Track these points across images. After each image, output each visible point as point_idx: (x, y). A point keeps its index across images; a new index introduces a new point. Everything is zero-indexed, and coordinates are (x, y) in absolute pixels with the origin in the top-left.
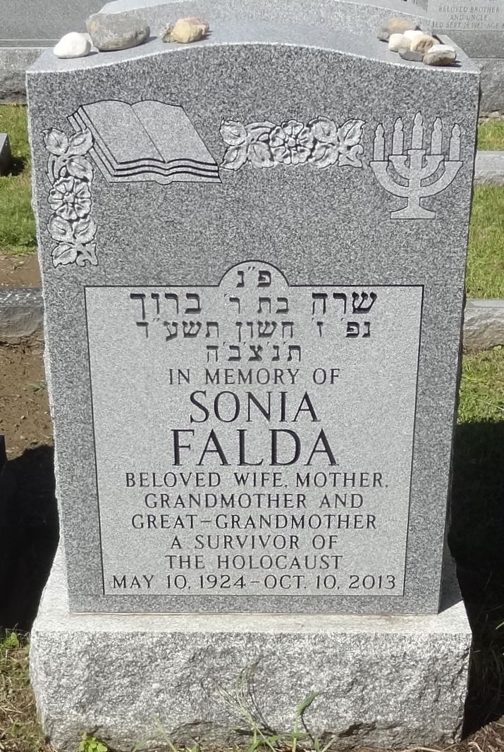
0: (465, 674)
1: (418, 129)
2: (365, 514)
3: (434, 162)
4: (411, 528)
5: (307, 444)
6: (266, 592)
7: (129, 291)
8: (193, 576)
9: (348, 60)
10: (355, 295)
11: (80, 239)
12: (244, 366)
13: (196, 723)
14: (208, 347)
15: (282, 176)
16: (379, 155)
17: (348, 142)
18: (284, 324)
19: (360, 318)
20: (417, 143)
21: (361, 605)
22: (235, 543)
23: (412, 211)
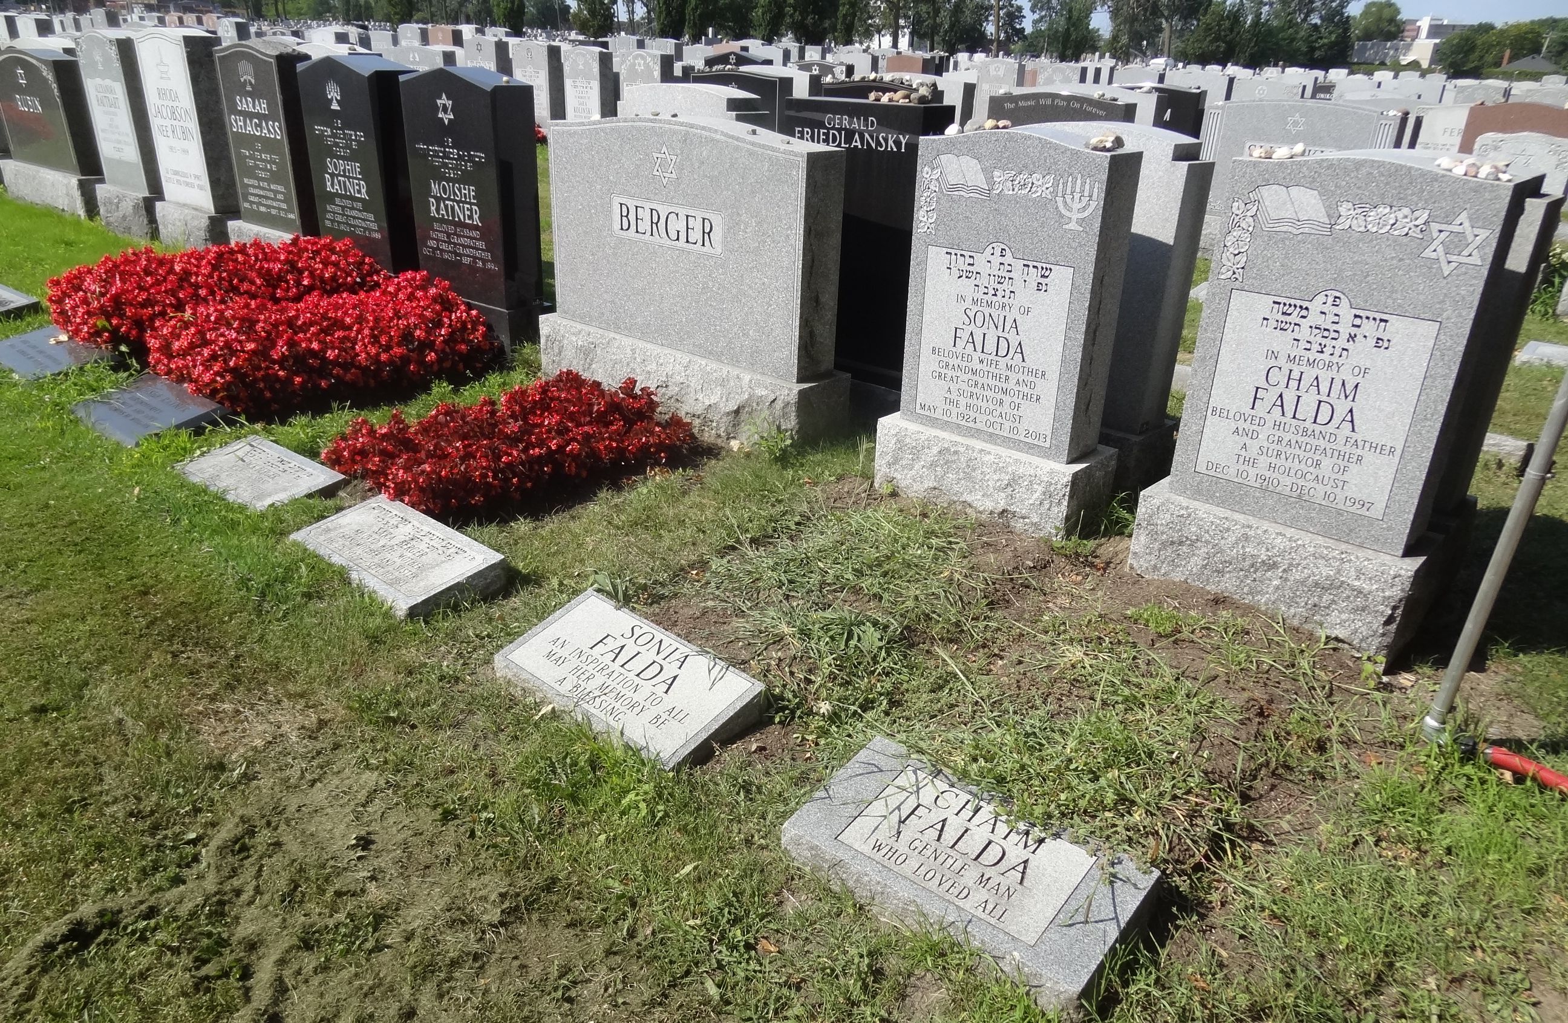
1: (1079, 181)
2: (1036, 393)
3: (1085, 200)
4: (1057, 408)
5: (1013, 347)
6: (985, 429)
7: (945, 250)
8: (955, 411)
9: (1050, 143)
10: (1042, 268)
11: (930, 221)
12: (989, 297)
13: (935, 488)
14: (976, 285)
15: (1016, 199)
17: (1047, 185)
18: (1009, 278)
19: (1043, 281)
20: (1078, 190)
21: (1030, 448)
22: (975, 396)
23: (1073, 226)
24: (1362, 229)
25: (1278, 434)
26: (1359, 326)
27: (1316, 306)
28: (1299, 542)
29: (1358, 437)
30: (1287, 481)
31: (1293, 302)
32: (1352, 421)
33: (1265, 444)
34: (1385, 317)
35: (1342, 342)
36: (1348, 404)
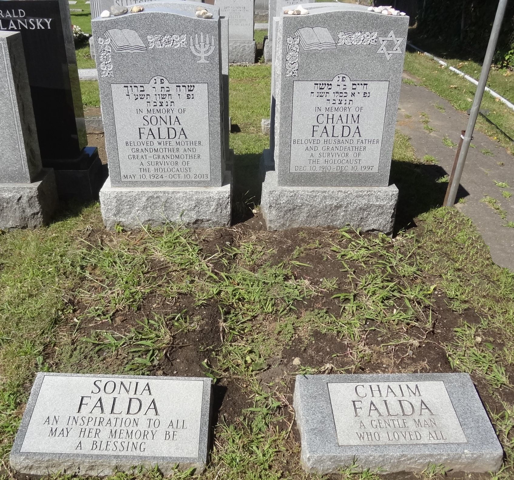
0: (229, 204)
1: (202, 37)
2: (197, 154)
3: (207, 46)
4: (211, 159)
5: (178, 132)
6: (170, 180)
7: (123, 85)
8: (147, 175)
9: (180, 17)
10: (188, 86)
11: (109, 69)
12: (158, 107)
13: (149, 220)
14: (147, 102)
15: (164, 50)
16: (192, 44)
17: (183, 41)
18: (169, 95)
19: (190, 93)
20: (202, 41)
21: (198, 183)
22: (159, 164)
23: (203, 61)
24: (350, 44)
25: (326, 145)
26: (355, 89)
27: (334, 83)
28: (349, 193)
29: (363, 138)
30: (335, 166)
31: (324, 82)
32: (359, 132)
33: (322, 152)
34: (366, 83)
35: (349, 97)
36: (356, 125)
